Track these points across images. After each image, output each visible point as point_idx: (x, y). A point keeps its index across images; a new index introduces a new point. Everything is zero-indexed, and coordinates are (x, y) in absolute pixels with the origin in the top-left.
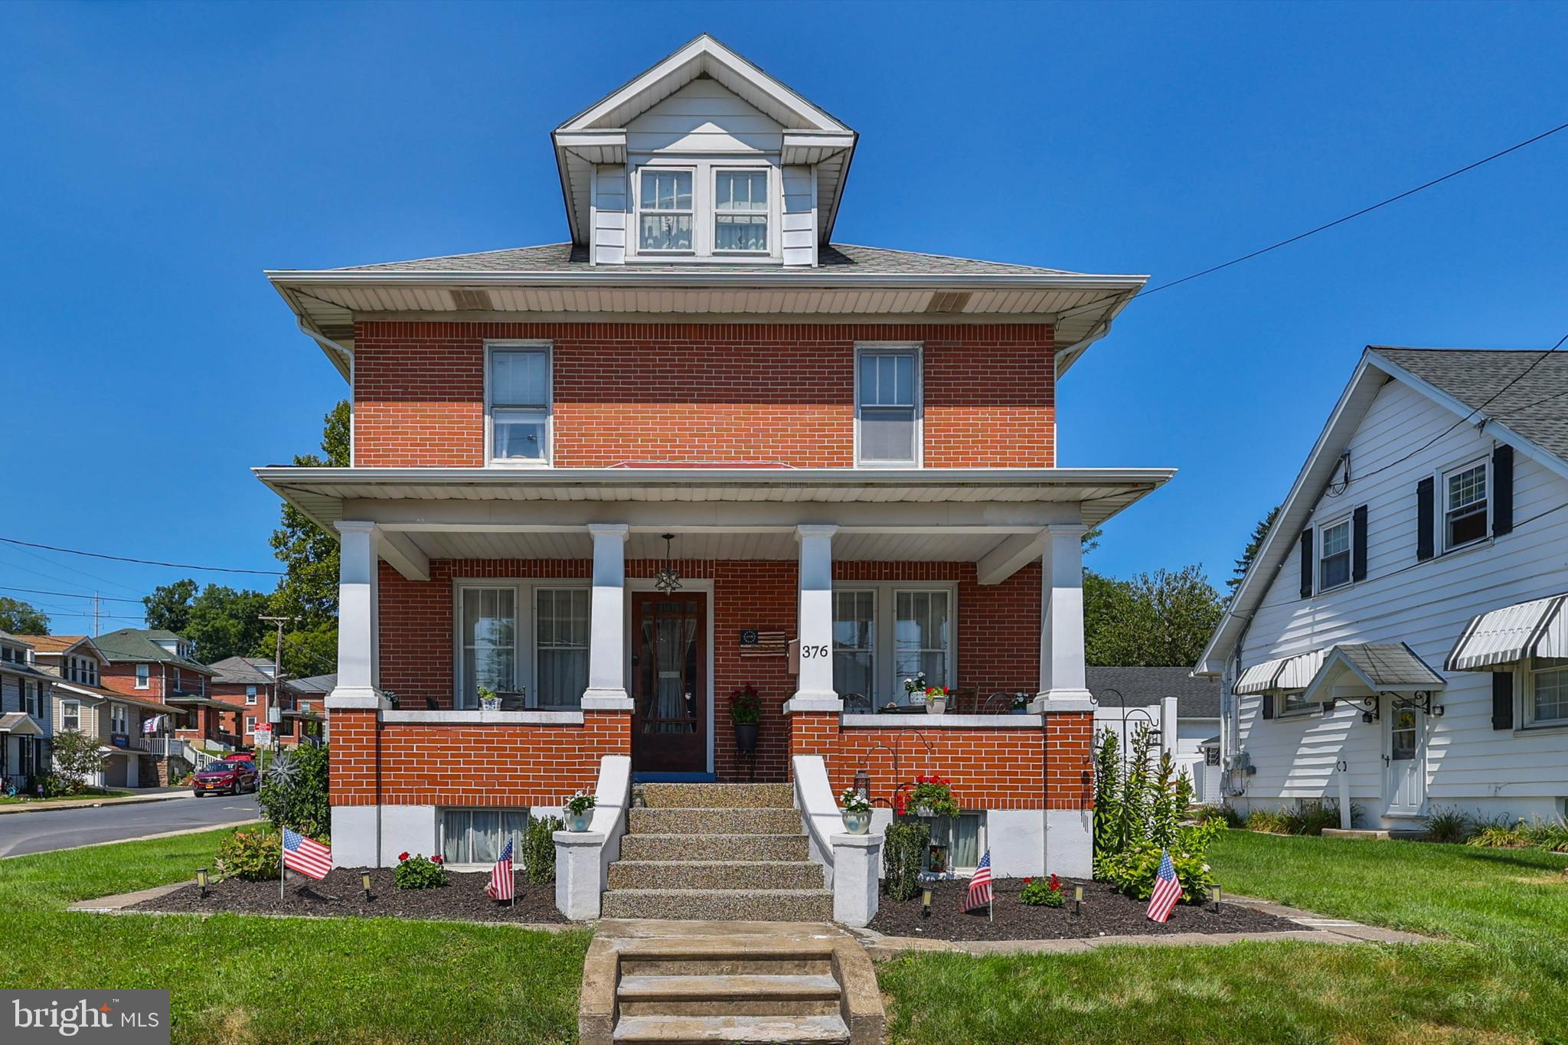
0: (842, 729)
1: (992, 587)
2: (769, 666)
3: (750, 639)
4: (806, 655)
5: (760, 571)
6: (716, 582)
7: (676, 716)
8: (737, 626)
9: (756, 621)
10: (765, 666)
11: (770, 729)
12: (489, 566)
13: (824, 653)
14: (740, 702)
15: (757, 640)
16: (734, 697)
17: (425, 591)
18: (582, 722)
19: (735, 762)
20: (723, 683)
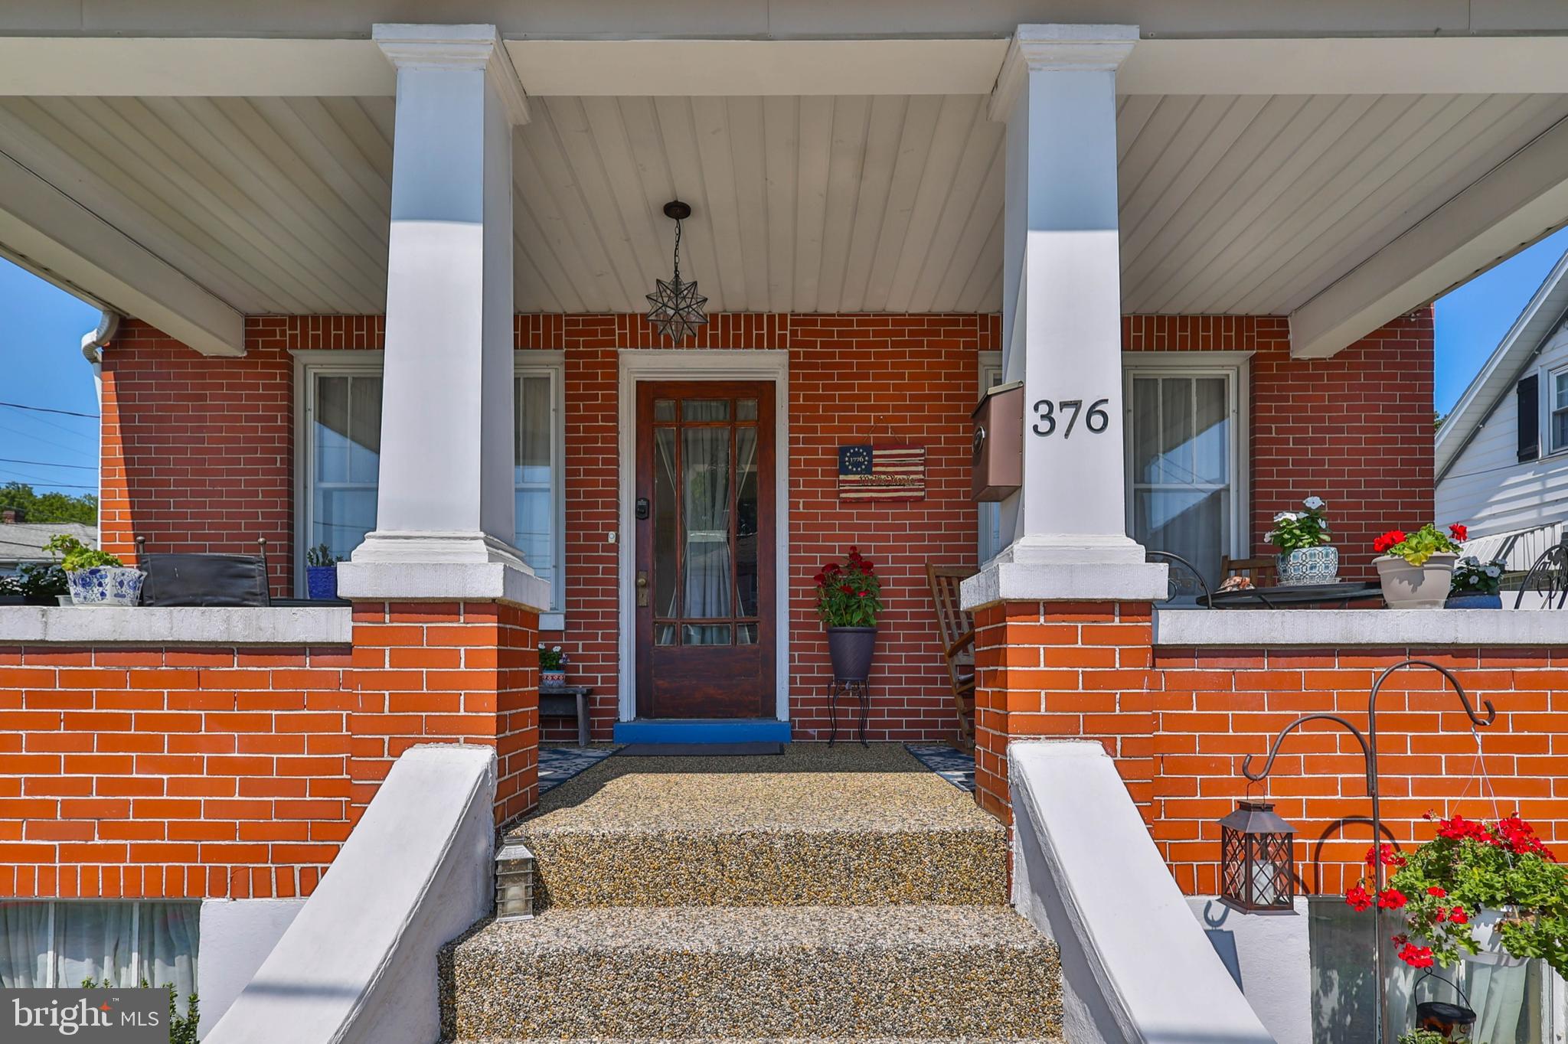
0: (1163, 652)
1: (1318, 363)
2: (895, 516)
3: (858, 464)
4: (1044, 426)
5: (876, 334)
6: (792, 355)
7: (719, 613)
8: (831, 441)
9: (869, 430)
10: (885, 516)
11: (897, 637)
12: (360, 328)
13: (1097, 421)
14: (839, 585)
15: (871, 464)
16: (826, 576)
17: (238, 376)
18: (347, 637)
19: (828, 702)
20: (807, 549)
